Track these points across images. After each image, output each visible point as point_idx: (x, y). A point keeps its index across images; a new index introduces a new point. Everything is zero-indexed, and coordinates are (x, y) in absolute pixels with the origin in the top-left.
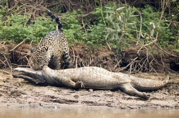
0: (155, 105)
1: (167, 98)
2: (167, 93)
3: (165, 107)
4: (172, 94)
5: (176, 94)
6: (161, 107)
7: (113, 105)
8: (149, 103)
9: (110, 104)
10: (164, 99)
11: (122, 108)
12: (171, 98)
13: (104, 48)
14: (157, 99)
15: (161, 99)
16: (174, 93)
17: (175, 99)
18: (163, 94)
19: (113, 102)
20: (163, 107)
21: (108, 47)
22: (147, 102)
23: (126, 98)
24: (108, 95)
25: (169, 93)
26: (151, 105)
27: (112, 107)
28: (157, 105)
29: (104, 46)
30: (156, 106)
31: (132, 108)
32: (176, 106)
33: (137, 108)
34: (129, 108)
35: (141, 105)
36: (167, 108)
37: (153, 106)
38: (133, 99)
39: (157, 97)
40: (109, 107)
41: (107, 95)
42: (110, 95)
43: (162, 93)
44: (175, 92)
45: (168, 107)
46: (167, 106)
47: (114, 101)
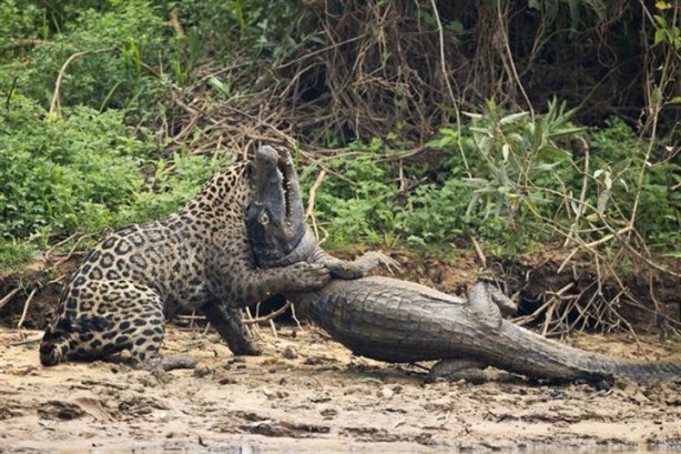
0: (578, 437)
1: (633, 414)
2: (640, 397)
3: (610, 444)
4: (657, 403)
5: (669, 400)
6: (598, 443)
7: (438, 441)
8: (562, 430)
9: (430, 436)
10: (623, 416)
11: (462, 449)
12: (646, 413)
13: (463, 256)
14: (599, 418)
15: (611, 419)
16: (663, 399)
17: (658, 417)
18: (625, 400)
19: (442, 428)
20: (604, 442)
21: (476, 252)
22: (556, 429)
23: (495, 416)
24: (437, 406)
25: (645, 398)
26: (567, 438)
27: (436, 444)
28: (586, 437)
29: (462, 251)
30: (581, 440)
31: (495, 449)
32: (649, 441)
33: (510, 448)
34: (486, 450)
35: (532, 437)
36: (616, 447)
37: (574, 441)
38: (517, 419)
39: (599, 412)
40: (425, 444)
41: (433, 408)
42: (442, 406)
43: (621, 398)
44: (667, 396)
45: (621, 442)
46: (615, 441)
47: (446, 426)
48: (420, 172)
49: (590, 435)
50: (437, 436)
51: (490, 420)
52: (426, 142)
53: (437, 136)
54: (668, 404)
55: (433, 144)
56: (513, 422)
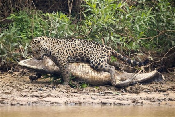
0: (45, 102)
1: (62, 95)
2: (64, 90)
3: (54, 103)
4: (69, 92)
5: (72, 91)
6: (51, 103)
7: (5, 102)
8: (41, 100)
9: (3, 101)
10: (59, 96)
11: (12, 105)
12: (65, 95)
13: (16, 50)
14: (52, 96)
15: (55, 97)
16: (71, 91)
17: (69, 96)
18: (60, 91)
19: (7, 99)
20: (53, 103)
21: (20, 49)
22: (39, 99)
23: (22, 95)
24: (6, 92)
25: (66, 91)
26: (42, 102)
27: (5, 103)
28: (48, 102)
30: (46, 102)
31: (21, 105)
32: (65, 103)
33: (26, 105)
34: (19, 105)
35: (32, 101)
36: (56, 104)
37: (44, 103)
38: (29, 96)
39: (52, 94)
40: (2, 103)
41: (5, 93)
42: (7, 93)
43: (58, 91)
44: (72, 90)
45: (57, 103)
46: (56, 103)
47: (8, 98)
48: (4, 26)
49: (49, 101)
50: (5, 101)
51: (21, 96)
52: (6, 17)
53: (9, 16)
54: (72, 92)
55: (8, 18)
56: (27, 97)
